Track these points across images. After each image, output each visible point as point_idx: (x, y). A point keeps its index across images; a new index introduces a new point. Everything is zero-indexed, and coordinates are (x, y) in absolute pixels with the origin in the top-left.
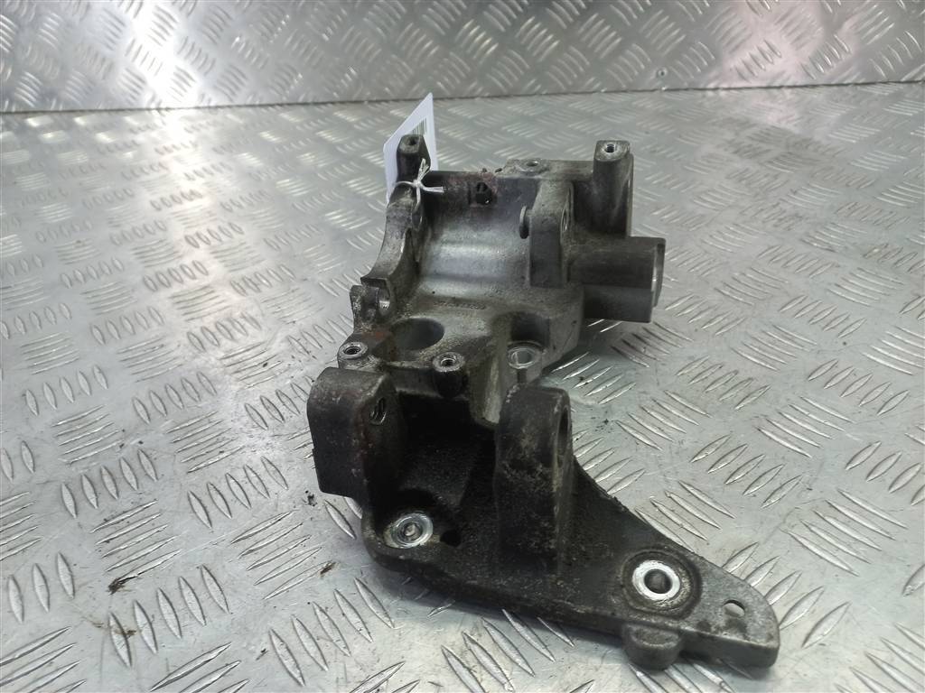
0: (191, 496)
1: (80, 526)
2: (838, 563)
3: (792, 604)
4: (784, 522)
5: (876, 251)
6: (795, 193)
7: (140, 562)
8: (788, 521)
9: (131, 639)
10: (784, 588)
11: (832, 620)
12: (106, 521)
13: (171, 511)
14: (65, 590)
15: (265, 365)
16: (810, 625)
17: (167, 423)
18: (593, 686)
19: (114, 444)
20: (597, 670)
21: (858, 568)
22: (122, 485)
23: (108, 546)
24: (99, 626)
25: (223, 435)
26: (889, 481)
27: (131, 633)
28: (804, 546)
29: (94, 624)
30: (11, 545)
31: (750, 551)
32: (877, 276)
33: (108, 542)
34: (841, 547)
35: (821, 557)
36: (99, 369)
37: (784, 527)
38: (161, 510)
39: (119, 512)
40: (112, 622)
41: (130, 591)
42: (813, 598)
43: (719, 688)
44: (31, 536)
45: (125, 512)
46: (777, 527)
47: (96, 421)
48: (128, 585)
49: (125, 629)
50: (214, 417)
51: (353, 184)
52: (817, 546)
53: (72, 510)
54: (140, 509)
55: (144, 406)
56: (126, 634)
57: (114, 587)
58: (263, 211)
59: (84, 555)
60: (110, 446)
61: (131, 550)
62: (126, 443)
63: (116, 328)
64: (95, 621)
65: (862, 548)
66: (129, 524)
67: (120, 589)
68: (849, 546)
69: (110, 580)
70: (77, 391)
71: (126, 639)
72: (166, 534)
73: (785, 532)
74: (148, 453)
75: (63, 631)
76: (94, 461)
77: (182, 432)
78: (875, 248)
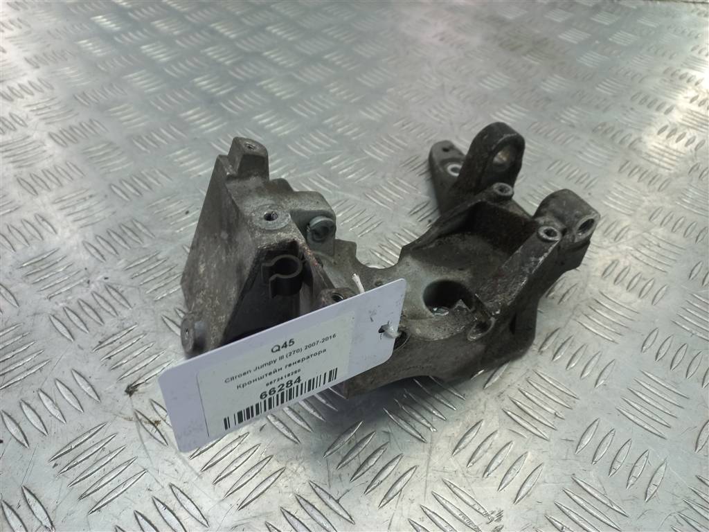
0: (166, 319)
1: (80, 347)
2: (607, 337)
3: (585, 364)
4: (573, 314)
5: (600, 128)
6: (544, 81)
7: (143, 371)
8: (575, 313)
9: (159, 427)
10: (580, 354)
11: (608, 370)
12: (101, 343)
13: (153, 332)
14: (90, 397)
15: (187, 213)
16: (597, 375)
17: (120, 262)
18: (483, 424)
19: (82, 281)
20: (483, 413)
21: (618, 339)
22: (103, 314)
23: (111, 361)
24: (131, 420)
25: (173, 270)
26: (626, 285)
27: (157, 422)
28: (586, 328)
29: (125, 419)
30: (28, 366)
31: (557, 333)
32: (602, 146)
33: (109, 358)
34: (607, 327)
35: (597, 334)
36: (41, 217)
37: (574, 317)
38: (144, 331)
39: (110, 334)
40: (140, 417)
41: (144, 393)
42: (596, 359)
43: (554, 416)
44: (40, 358)
45: (114, 335)
46: (570, 318)
47: (57, 263)
48: (140, 389)
49: (151, 420)
50: (160, 257)
51: (210, 52)
52: (594, 328)
53: (68, 336)
54: (125, 332)
55: (95, 248)
56: (155, 424)
57: (131, 391)
58: (135, 74)
59: (94, 368)
60: (78, 283)
61: (133, 362)
62: (92, 279)
63: (42, 181)
64: (126, 417)
65: (617, 327)
66: (121, 344)
67: (136, 392)
68: (611, 326)
69: (124, 386)
70: (28, 236)
71: (156, 427)
72: (156, 349)
73: (575, 320)
74: (115, 286)
75: (103, 425)
76: (69, 295)
77: (137, 269)
78: (599, 126)
